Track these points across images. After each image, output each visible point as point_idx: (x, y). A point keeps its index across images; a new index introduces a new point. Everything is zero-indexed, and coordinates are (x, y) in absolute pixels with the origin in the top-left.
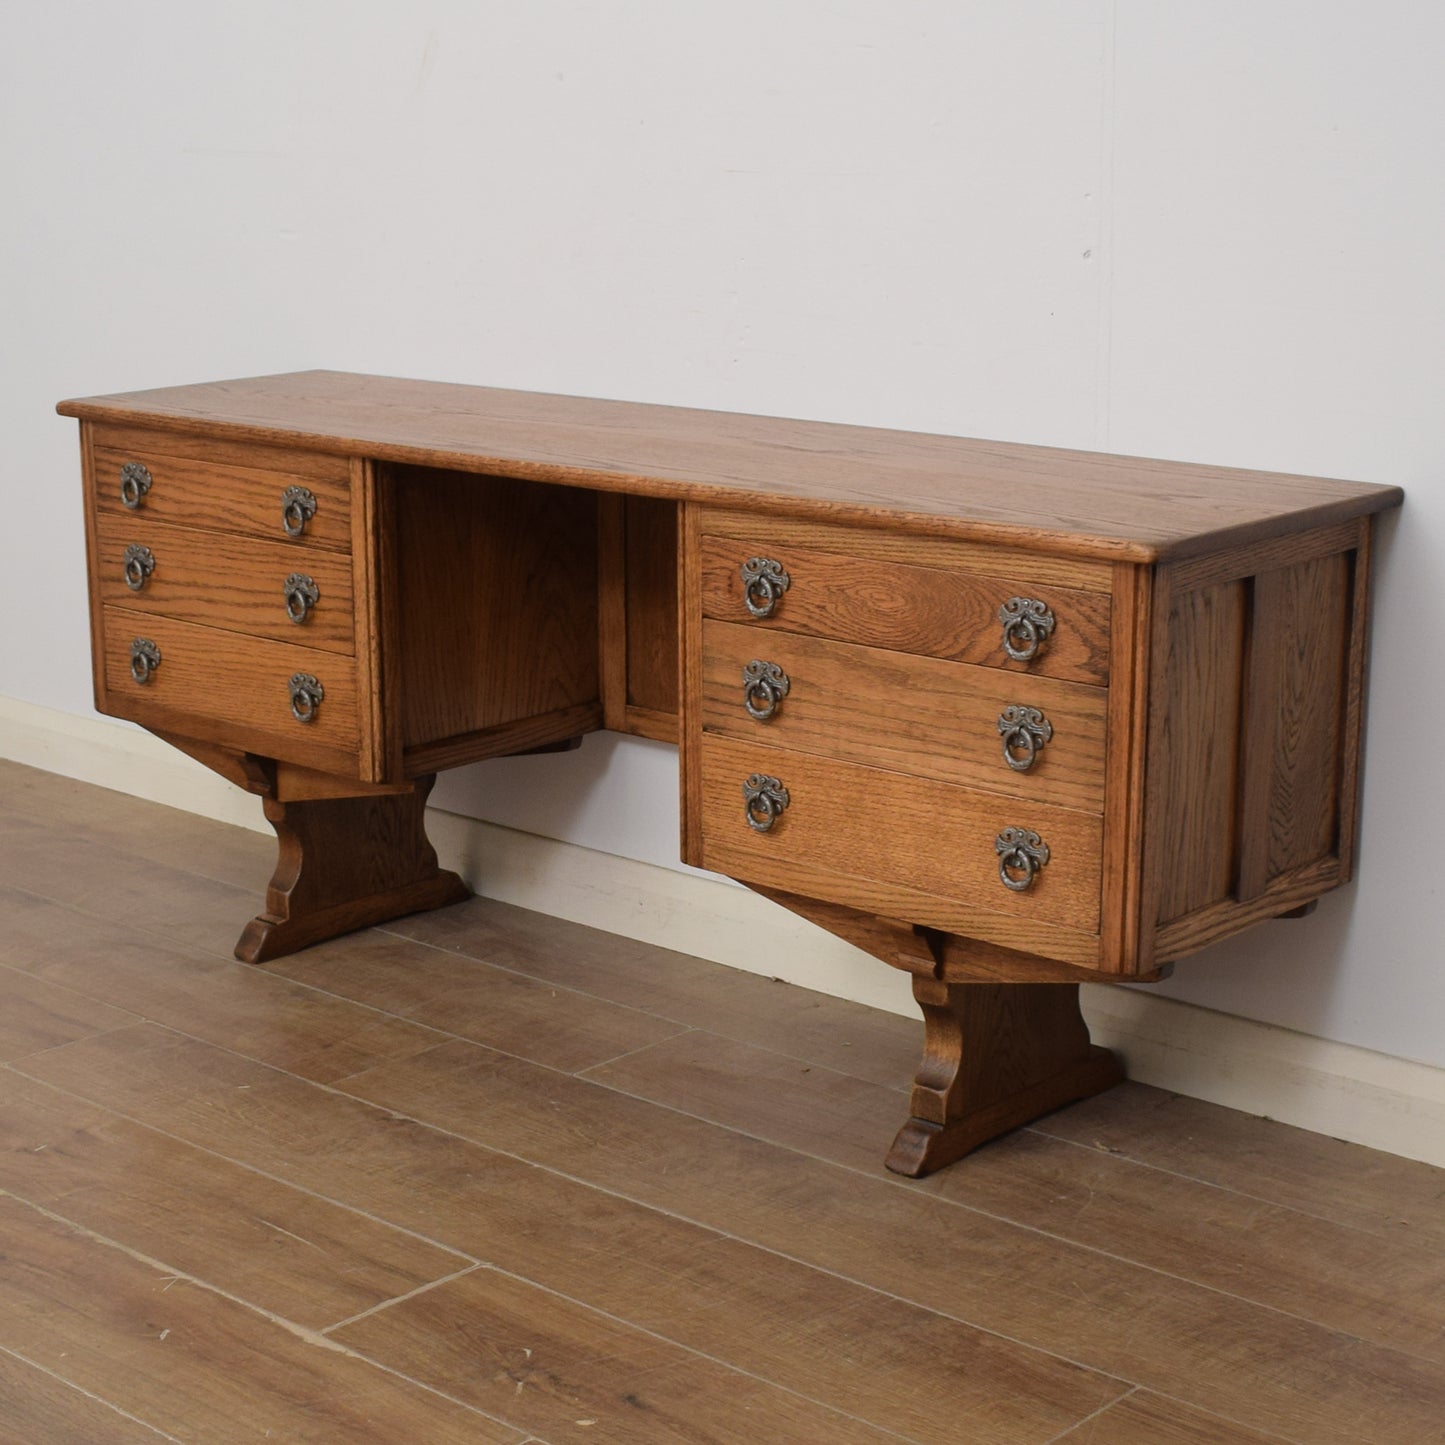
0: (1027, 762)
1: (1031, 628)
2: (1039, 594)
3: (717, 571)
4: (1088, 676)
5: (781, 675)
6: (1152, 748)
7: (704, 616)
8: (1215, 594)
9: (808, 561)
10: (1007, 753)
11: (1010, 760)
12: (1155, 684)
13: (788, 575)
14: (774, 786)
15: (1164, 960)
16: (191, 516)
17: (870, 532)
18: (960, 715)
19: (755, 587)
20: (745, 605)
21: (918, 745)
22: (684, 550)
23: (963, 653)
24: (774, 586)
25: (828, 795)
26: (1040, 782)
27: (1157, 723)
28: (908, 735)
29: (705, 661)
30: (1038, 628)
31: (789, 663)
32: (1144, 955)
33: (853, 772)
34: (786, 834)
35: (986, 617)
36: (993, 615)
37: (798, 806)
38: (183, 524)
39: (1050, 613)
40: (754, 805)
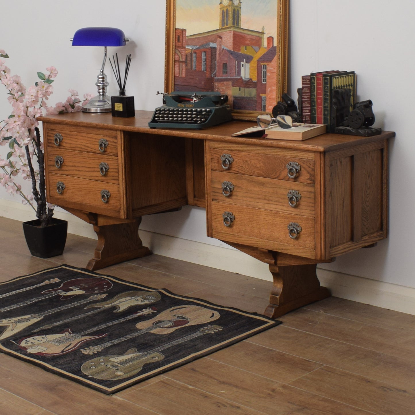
0: (295, 205)
1: (294, 169)
2: (296, 161)
3: (215, 158)
4: (309, 182)
5: (232, 185)
6: (326, 200)
7: (212, 170)
8: (343, 160)
9: (238, 154)
10: (290, 203)
11: (290, 204)
12: (326, 183)
13: (233, 158)
14: (231, 214)
15: (332, 256)
16: (74, 147)
17: (254, 146)
18: (278, 193)
19: (224, 162)
20: (222, 166)
21: (267, 202)
22: (206, 152)
23: (278, 177)
24: (229, 161)
25: (245, 216)
26: (298, 210)
27: (328, 194)
28: (265, 199)
29: (212, 182)
30: (296, 169)
31: (234, 182)
32: (327, 255)
33: (251, 210)
34: (234, 227)
35: (283, 167)
36: (285, 167)
37: (237, 219)
38: (72, 150)
39: (299, 166)
40: (226, 219)
